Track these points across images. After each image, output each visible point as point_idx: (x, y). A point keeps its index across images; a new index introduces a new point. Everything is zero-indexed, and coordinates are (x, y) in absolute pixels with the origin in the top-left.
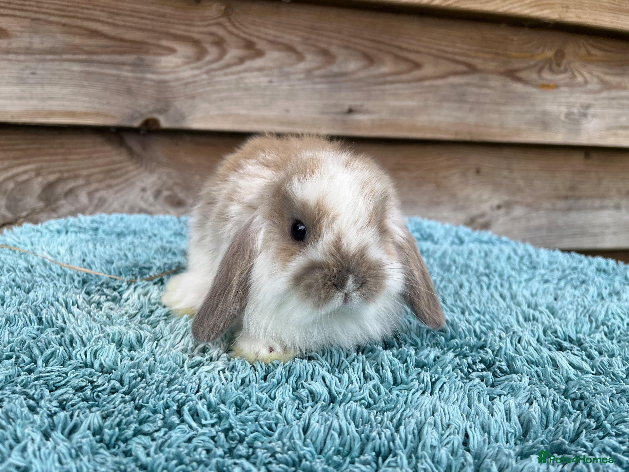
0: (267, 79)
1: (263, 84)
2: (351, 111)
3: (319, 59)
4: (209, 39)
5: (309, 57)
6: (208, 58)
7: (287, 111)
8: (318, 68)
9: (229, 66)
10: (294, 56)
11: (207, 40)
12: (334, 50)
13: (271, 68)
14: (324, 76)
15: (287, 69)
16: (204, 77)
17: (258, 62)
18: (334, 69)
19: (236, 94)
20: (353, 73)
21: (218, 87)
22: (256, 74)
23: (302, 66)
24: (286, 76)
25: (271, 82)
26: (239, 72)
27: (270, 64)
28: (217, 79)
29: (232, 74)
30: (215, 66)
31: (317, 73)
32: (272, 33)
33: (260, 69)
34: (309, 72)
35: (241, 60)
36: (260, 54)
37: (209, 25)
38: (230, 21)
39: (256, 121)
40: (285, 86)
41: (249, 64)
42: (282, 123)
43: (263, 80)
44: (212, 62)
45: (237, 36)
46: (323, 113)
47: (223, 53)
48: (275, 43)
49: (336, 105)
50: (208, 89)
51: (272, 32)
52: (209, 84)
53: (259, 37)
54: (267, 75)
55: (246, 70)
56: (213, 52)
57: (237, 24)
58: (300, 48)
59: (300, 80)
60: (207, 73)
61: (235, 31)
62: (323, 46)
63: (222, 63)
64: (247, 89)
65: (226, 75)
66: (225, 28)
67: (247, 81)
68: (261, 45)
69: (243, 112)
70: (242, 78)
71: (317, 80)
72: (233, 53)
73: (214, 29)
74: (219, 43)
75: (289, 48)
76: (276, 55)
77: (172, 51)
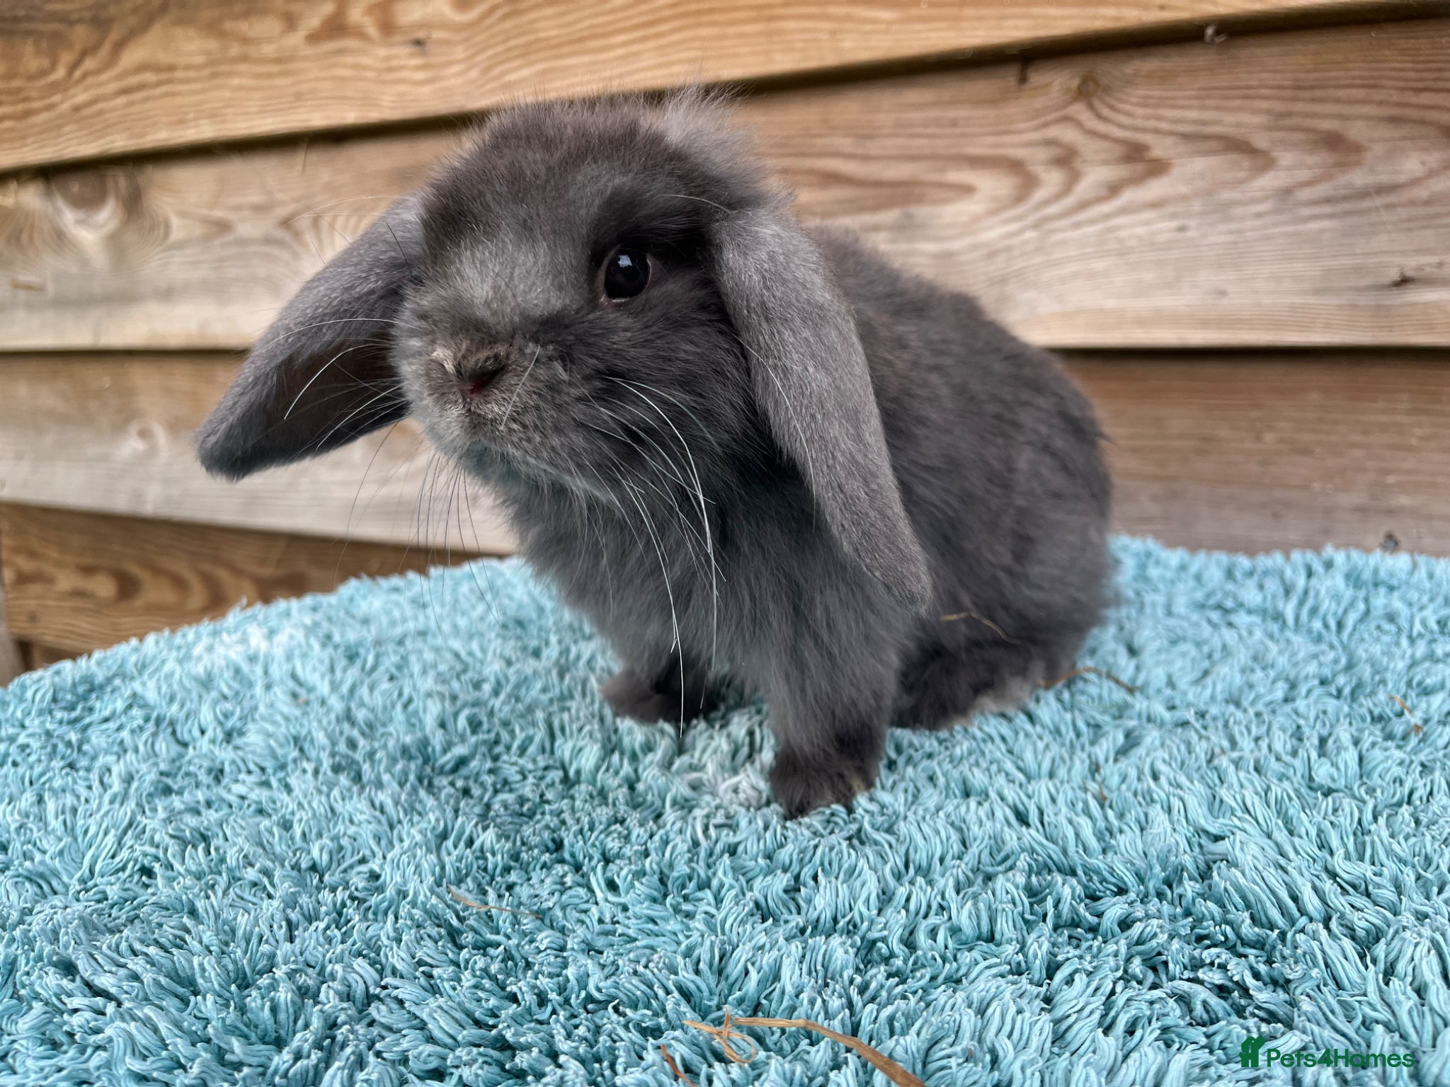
0: (1174, 224)
1: (1163, 238)
2: (1404, 282)
3: (1317, 159)
4: (1043, 154)
5: (1286, 158)
6: (1039, 195)
7: (1223, 293)
8: (1310, 183)
9: (1083, 205)
10: (1246, 162)
11: (1036, 158)
12: (1356, 131)
13: (1184, 198)
14: (1328, 200)
15: (1227, 195)
16: (1030, 235)
17: (1156, 188)
18: (1358, 178)
19: (1099, 265)
20: (1415, 182)
21: (1057, 255)
22: (1147, 215)
23: (1268, 181)
24: (1223, 210)
25: (1182, 229)
26: (1107, 217)
27: (1183, 189)
28: (1058, 237)
29: (1092, 222)
30: (1053, 209)
31: (1306, 194)
32: (1191, 115)
33: (1155, 205)
34: (1286, 192)
35: (1114, 189)
36: (1158, 168)
37: (1045, 125)
38: (1091, 107)
39: (1141, 322)
40: (1219, 236)
41: (1129, 196)
42: (1205, 324)
43: (1164, 227)
44: (1046, 203)
45: (1105, 137)
46: (1317, 292)
47: (1074, 177)
48: (1196, 140)
49: (1358, 270)
50: (1038, 259)
51: (1193, 114)
52: (1038, 250)
53: (1156, 131)
54: (1174, 216)
55: (1123, 211)
56: (1052, 179)
57: (1105, 111)
58: (1261, 141)
59: (1258, 215)
60: (1036, 226)
61: (1101, 127)
62: (1327, 125)
63: (1070, 201)
64: (1121, 253)
65: (1077, 225)
66: (1079, 125)
67: (1122, 234)
68: (1160, 148)
69: (1111, 303)
70: (1111, 230)
71: (1306, 212)
72: (1095, 176)
73: (1053, 132)
74: (1066, 159)
75: (1236, 146)
76: (1200, 164)
77: (966, 190)
